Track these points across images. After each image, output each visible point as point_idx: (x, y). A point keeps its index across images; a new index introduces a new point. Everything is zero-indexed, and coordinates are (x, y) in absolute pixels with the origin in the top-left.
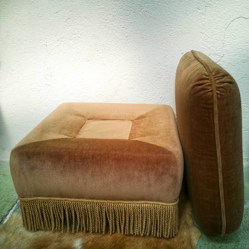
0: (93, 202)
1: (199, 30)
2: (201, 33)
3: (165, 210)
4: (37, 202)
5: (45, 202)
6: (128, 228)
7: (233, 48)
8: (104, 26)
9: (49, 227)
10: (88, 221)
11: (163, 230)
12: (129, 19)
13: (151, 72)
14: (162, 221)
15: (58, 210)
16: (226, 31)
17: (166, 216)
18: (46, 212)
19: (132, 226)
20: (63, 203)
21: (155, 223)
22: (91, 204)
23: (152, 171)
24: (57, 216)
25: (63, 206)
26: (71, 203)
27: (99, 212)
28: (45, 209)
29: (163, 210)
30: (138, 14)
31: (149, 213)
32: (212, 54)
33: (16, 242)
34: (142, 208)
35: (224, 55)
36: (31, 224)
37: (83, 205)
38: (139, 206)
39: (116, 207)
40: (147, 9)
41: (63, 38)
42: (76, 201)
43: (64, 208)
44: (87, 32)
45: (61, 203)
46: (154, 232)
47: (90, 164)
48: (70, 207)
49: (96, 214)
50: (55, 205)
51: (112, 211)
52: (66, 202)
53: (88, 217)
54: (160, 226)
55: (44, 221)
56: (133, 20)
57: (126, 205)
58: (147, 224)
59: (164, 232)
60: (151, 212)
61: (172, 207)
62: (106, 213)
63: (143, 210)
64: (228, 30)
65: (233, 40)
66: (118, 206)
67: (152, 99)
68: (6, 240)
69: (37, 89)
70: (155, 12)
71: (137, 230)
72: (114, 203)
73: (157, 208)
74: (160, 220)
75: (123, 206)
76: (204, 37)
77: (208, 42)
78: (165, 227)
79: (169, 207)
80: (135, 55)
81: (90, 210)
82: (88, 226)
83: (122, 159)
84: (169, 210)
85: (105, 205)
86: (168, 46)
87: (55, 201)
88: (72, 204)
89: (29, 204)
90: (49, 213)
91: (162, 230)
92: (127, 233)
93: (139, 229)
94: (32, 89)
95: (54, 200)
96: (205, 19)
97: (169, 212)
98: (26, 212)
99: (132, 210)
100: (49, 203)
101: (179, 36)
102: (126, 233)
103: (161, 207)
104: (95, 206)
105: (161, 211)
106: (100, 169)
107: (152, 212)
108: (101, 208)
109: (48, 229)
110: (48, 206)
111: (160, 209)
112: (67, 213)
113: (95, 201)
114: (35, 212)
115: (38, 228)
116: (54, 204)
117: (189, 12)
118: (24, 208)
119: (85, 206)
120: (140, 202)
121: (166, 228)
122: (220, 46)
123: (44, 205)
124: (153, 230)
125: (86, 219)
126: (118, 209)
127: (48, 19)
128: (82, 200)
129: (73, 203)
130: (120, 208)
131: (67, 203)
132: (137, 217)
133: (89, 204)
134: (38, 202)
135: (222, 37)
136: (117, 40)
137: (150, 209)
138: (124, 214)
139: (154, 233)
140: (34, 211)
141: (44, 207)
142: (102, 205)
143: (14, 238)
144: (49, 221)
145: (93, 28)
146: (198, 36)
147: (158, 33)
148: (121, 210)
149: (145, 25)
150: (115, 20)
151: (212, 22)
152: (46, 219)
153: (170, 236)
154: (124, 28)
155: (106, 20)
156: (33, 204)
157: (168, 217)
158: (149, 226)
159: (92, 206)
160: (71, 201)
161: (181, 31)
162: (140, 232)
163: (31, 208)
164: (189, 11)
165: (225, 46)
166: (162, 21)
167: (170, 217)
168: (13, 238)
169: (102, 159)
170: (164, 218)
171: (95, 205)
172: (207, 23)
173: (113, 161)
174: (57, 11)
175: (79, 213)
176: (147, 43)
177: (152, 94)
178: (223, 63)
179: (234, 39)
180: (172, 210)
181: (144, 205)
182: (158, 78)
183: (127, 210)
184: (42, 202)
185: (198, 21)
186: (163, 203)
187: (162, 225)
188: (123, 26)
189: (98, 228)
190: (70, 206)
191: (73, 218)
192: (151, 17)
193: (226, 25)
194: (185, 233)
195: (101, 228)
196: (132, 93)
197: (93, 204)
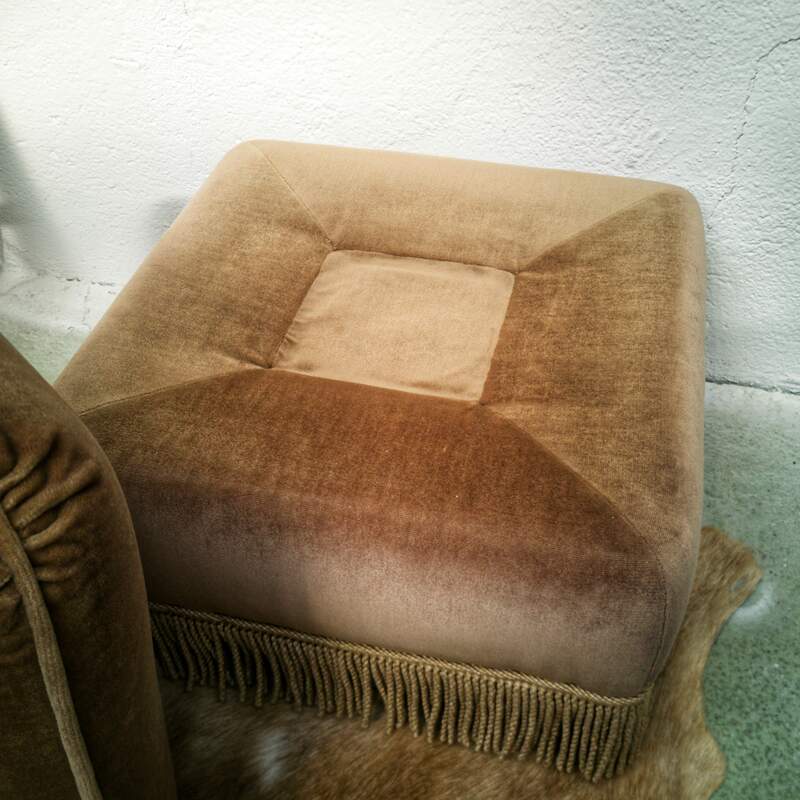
9: (177, 672)
11: (582, 756)
13: (620, 21)
14: (580, 734)
21: (551, 733)
25: (220, 635)
46: (545, 753)
54: (570, 743)
59: (581, 762)
62: (372, 678)
67: (615, 139)
69: (132, 61)
74: (572, 731)
75: (436, 671)
78: (588, 751)
84: (608, 713)
85: (370, 658)
91: (577, 756)
93: (491, 739)
94: (114, 61)
105: (578, 710)
108: (353, 664)
121: (591, 753)
126: (418, 678)
130: (424, 674)
138: (437, 691)
139: (545, 758)
142: (357, 656)
148: (429, 680)
153: (603, 775)
167: (611, 732)
177: (617, 121)
180: (623, 715)
182: (650, 49)
186: (588, 694)
187: (579, 743)
189: (346, 707)
194: (662, 764)
195: (354, 706)
196: (526, 110)
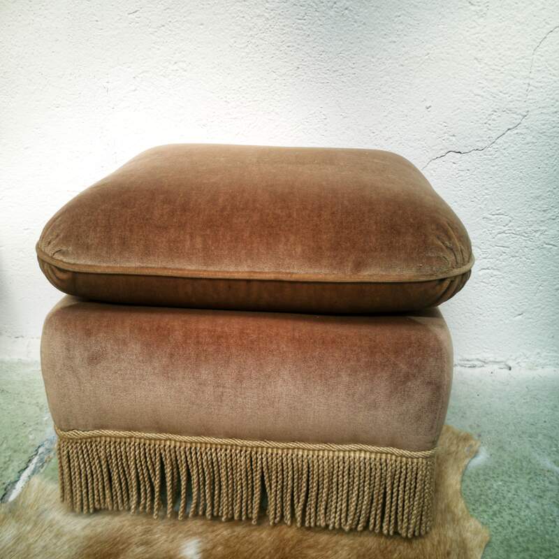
0: (232, 445)
1: (469, 52)
2: (476, 59)
3: (407, 469)
4: (100, 442)
5: (118, 441)
6: (312, 510)
7: (551, 97)
8: (243, 43)
9: (123, 504)
10: (216, 492)
11: (400, 518)
12: (304, 28)
14: (398, 495)
15: (149, 462)
16: (534, 56)
17: (407, 484)
18: (118, 468)
19: (324, 507)
20: (162, 446)
21: (378, 500)
22: (228, 451)
23: (383, 369)
24: (144, 478)
25: (161, 454)
26: (180, 447)
27: (247, 469)
28: (117, 459)
29: (401, 467)
30: (327, 14)
31: (368, 474)
32: (501, 110)
33: (42, 544)
34: (350, 462)
35: (528, 111)
36: (82, 495)
37: (209, 453)
38: (344, 458)
39: (287, 459)
40: (347, 3)
41: (147, 72)
42: (191, 443)
43: (161, 458)
44: (204, 58)
45: (157, 446)
46: (375, 522)
47: (234, 350)
48: (176, 457)
49: (238, 474)
50: (142, 449)
51: (277, 468)
52: (168, 443)
53: (217, 483)
54: (391, 507)
55: (111, 490)
56: (314, 30)
57: (311, 453)
58: (360, 502)
59: (400, 523)
60: (371, 473)
61: (424, 462)
62: (263, 472)
63: (352, 467)
64: (539, 53)
65: (550, 77)
66: (292, 455)
68: (18, 539)
70: (366, 9)
71: (335, 517)
72: (283, 449)
73: (388, 461)
74: (392, 493)
75: (305, 456)
76: (481, 68)
77: (492, 80)
78: (403, 510)
79: (415, 460)
80: (314, 113)
81: (224, 464)
82: (216, 505)
83: (311, 339)
84: (415, 468)
85: (262, 454)
86: (395, 90)
87: (142, 440)
88: (182, 448)
89: (79, 447)
90: (126, 469)
91: (396, 518)
92: (310, 522)
93: (341, 514)
95: (140, 439)
96: (485, 26)
97: (417, 474)
98: (72, 465)
99: (326, 467)
100: (127, 444)
101: (423, 65)
102: (307, 522)
103: (396, 461)
104: (236, 455)
105: (396, 471)
106: (258, 362)
107: (374, 473)
108: (251, 461)
109: (121, 509)
110: (126, 452)
111: (394, 466)
112: (168, 470)
113: (239, 442)
114: (94, 467)
115: (97, 507)
116: (140, 448)
117: (448, 10)
118: (69, 457)
119: (214, 455)
120: (346, 447)
121: (405, 512)
122: (520, 90)
123: (116, 451)
124: (374, 516)
125: (214, 488)
126: (293, 464)
127: (112, 27)
128: (206, 439)
129: (185, 448)
130: (297, 460)
131: (170, 446)
132: (338, 485)
133: (223, 450)
134: (102, 443)
135: (524, 69)
136: (275, 76)
137: (370, 464)
138: (305, 475)
139: (375, 525)
140: (90, 463)
141: (116, 455)
142: (253, 453)
143: (37, 535)
144: (124, 488)
145: (219, 49)
146: (467, 66)
147: (372, 60)
148: (300, 466)
149: (341, 40)
150: (270, 29)
151: (501, 35)
152: (117, 485)
153: (414, 532)
154: (291, 49)
155: (250, 29)
156: (89, 447)
157: (413, 486)
158: (364, 507)
159: (231, 456)
160: (181, 442)
161: (428, 54)
162: (342, 520)
163: (85, 456)
164: (448, 8)
165: (531, 90)
166: (383, 30)
167: (418, 485)
168: (35, 535)
169: (262, 338)
170: (402, 486)
171: (237, 451)
172: (491, 36)
173: (290, 345)
174: (137, 9)
175: (198, 470)
176: (345, 83)
178: (525, 131)
179: (554, 75)
180: (424, 469)
181: (355, 454)
183: (313, 466)
184: (110, 442)
185: (468, 31)
186: (402, 452)
187: (397, 504)
188: (288, 44)
189: (242, 508)
190: (177, 453)
191: (183, 483)
192: (355, 22)
193: (534, 41)
195: (247, 510)
197: (233, 451)
